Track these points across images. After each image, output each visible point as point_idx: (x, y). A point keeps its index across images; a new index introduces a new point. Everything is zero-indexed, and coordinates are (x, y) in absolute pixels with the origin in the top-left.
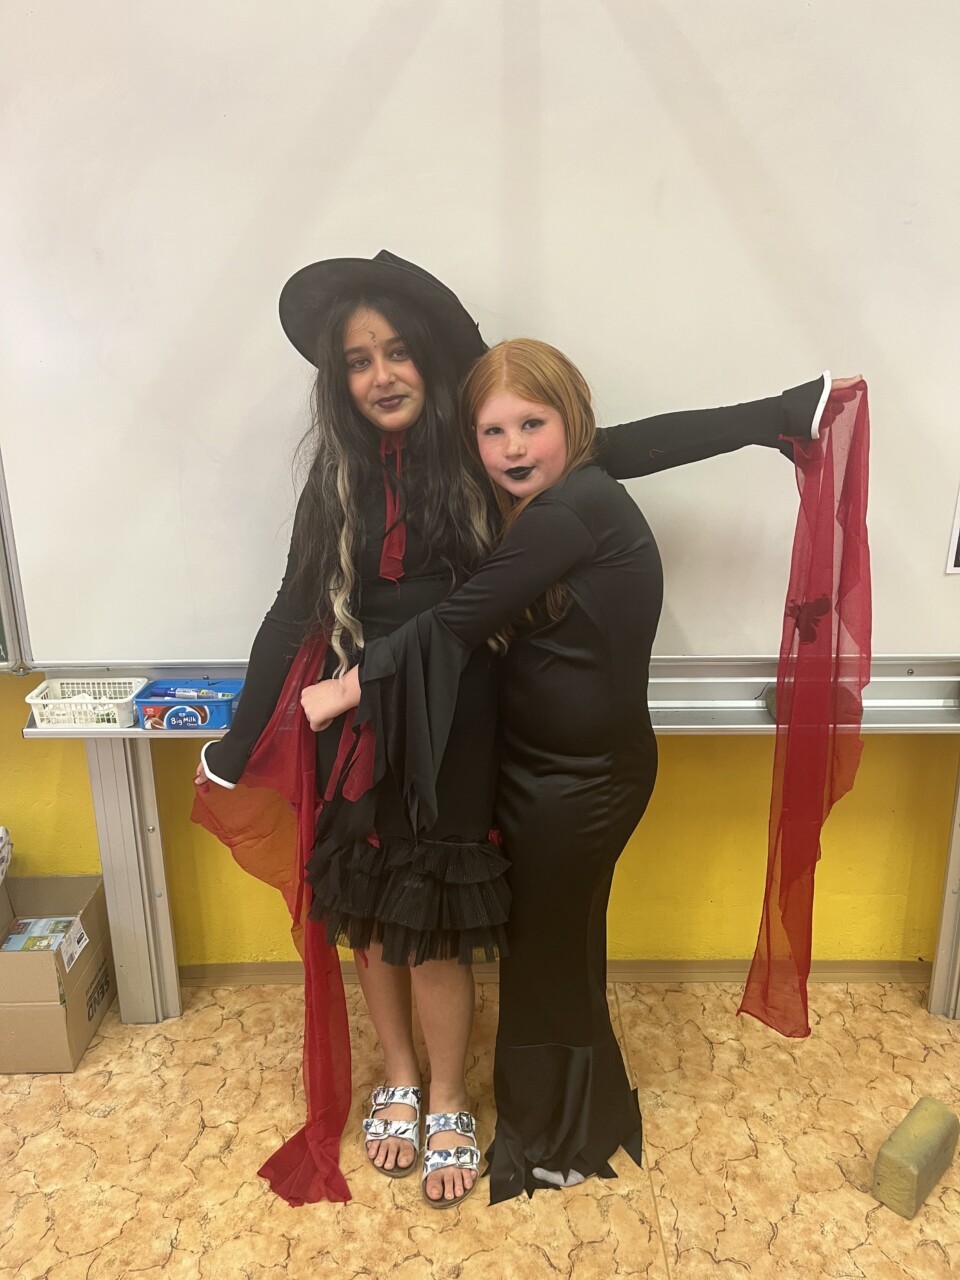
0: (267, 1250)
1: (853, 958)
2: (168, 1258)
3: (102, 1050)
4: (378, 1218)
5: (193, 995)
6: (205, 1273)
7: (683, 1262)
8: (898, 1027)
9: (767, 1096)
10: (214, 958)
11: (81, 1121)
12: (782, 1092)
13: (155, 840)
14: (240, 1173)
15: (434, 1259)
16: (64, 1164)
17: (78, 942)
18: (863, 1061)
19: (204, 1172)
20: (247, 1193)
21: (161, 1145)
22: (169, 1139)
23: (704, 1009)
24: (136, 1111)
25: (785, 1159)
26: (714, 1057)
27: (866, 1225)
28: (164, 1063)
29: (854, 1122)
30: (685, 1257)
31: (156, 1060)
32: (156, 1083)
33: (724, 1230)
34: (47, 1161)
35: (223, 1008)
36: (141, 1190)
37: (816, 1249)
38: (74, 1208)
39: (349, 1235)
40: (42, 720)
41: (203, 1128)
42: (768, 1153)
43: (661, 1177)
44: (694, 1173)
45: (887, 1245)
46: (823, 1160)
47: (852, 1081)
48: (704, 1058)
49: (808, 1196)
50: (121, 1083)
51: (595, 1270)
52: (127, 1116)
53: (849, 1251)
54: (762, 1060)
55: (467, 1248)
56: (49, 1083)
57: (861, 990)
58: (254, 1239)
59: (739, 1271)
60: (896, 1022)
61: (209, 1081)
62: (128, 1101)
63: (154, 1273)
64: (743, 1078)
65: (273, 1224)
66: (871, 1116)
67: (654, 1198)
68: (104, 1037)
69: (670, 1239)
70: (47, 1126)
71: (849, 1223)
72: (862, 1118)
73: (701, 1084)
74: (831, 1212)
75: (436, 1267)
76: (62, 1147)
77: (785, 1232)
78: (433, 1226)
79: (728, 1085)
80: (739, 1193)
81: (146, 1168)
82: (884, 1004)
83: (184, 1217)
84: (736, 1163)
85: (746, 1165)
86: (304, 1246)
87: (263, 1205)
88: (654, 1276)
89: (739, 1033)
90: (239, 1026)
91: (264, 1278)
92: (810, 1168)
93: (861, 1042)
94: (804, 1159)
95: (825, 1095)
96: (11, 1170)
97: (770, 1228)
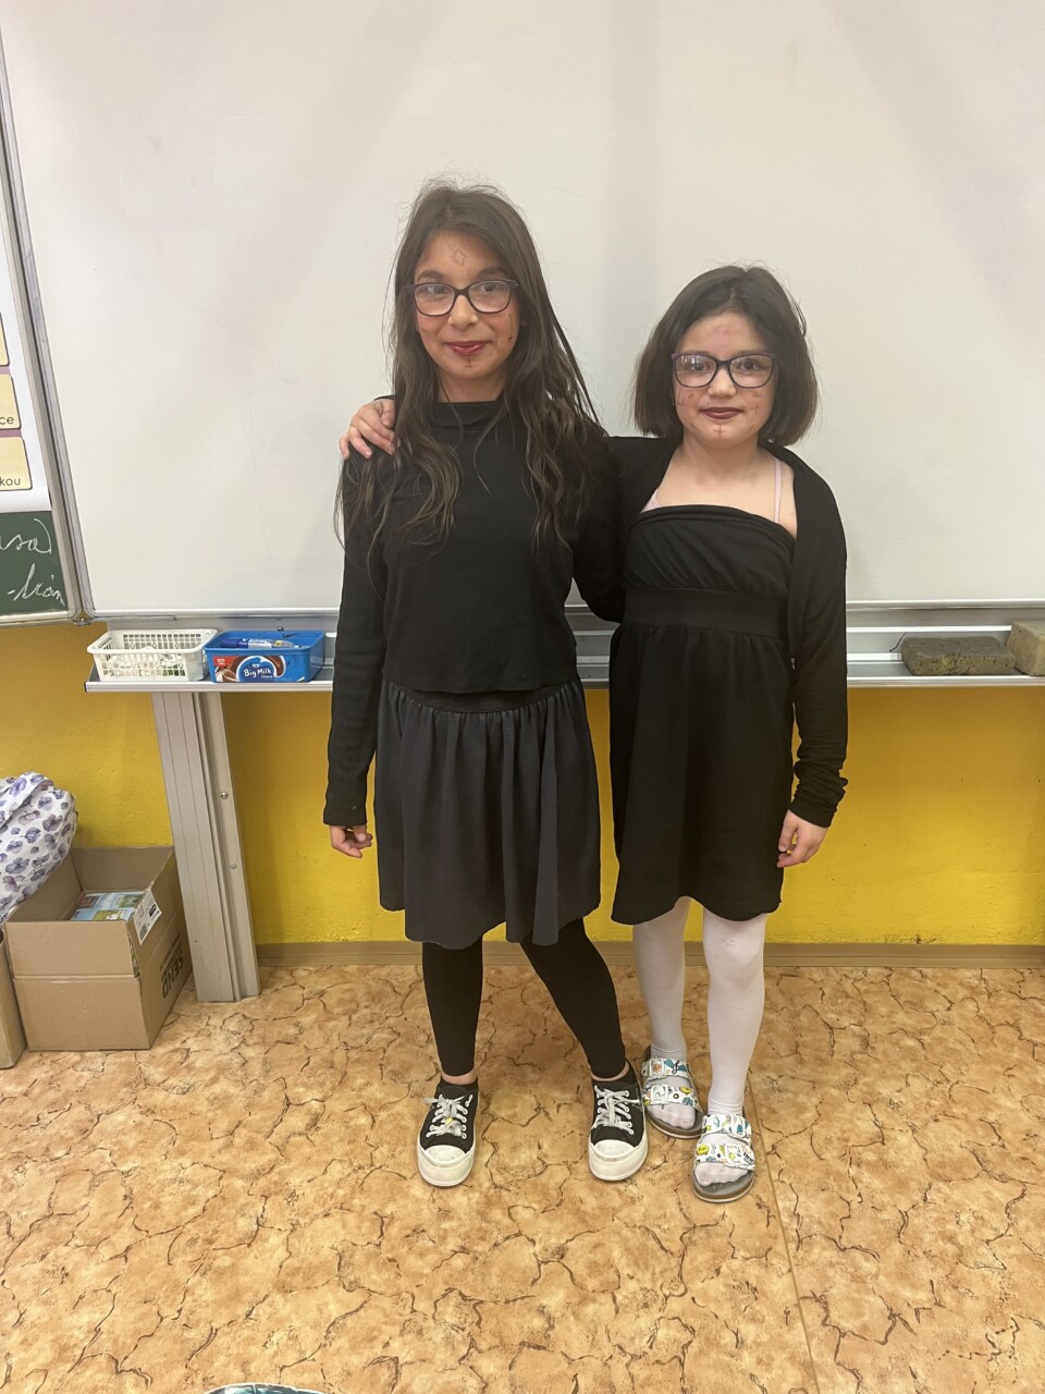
0: (359, 1227)
1: (989, 942)
2: (253, 1238)
3: (179, 1027)
4: (476, 1196)
5: (272, 974)
6: (294, 1252)
7: (805, 1248)
8: (1037, 1014)
9: (893, 1082)
10: (292, 937)
11: (159, 1097)
12: (910, 1079)
13: (229, 807)
14: (328, 1150)
15: (537, 1239)
16: (142, 1142)
17: (151, 914)
18: (1000, 1048)
19: (290, 1148)
20: (336, 1171)
21: (244, 1122)
22: (253, 1117)
23: (823, 994)
24: (217, 1088)
25: (915, 1147)
26: (835, 1042)
27: (1005, 1216)
28: (244, 1041)
29: (991, 1110)
30: (808, 1244)
31: (235, 1038)
32: (236, 1060)
33: (849, 1217)
34: (124, 1138)
35: (304, 988)
36: (224, 1167)
37: (951, 1239)
38: (153, 1186)
39: (445, 1213)
40: (105, 673)
41: (288, 1105)
42: (895, 1139)
43: (778, 1161)
44: (815, 1158)
45: (1030, 1237)
46: (957, 1149)
47: (988, 1068)
48: (824, 1044)
49: (941, 1185)
50: (200, 1061)
51: (709, 1254)
52: (207, 1093)
53: (988, 1242)
54: (887, 1045)
55: (572, 1229)
56: (123, 1060)
57: (995, 976)
58: (345, 1216)
59: (867, 1260)
60: (1037, 1009)
61: (292, 1059)
62: (208, 1078)
63: (240, 1251)
64: (867, 1063)
65: (366, 1202)
66: (1009, 1104)
67: (772, 1182)
68: (179, 1015)
69: (790, 1224)
70: (123, 1103)
71: (986, 1214)
72: (999, 1106)
73: (820, 1069)
74: (967, 1202)
75: (538, 1248)
76: (138, 1125)
77: (916, 1221)
78: (535, 1206)
79: (850, 1070)
80: (864, 1180)
82: (1022, 991)
83: (271, 1195)
84: (860, 1149)
85: (871, 1151)
86: (397, 1224)
87: (353, 1183)
88: (774, 1262)
89: (863, 1019)
90: (322, 1006)
91: (357, 1257)
92: (943, 1156)
93: (997, 1029)
94: (935, 1147)
95: (957, 1083)
96: (86, 1147)
97: (900, 1216)
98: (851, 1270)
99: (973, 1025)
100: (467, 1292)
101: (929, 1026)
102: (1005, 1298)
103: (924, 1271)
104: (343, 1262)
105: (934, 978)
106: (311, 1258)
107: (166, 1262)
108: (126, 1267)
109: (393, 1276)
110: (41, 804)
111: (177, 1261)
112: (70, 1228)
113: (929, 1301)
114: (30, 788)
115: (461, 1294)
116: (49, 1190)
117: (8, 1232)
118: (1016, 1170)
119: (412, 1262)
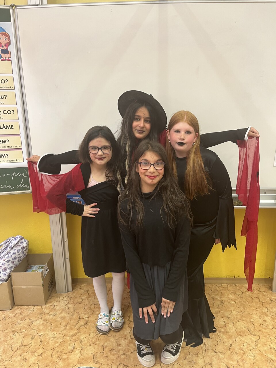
0: (98, 349)
2: (72, 351)
3: (52, 300)
4: (127, 341)
5: (75, 286)
6: (82, 354)
7: (207, 352)
8: (264, 295)
9: (228, 312)
10: (80, 276)
11: (48, 317)
12: (233, 311)
14: (90, 330)
16: (44, 328)
17: (47, 270)
18: (254, 304)
19: (81, 329)
20: (92, 335)
21: (69, 323)
22: (71, 322)
23: (211, 290)
24: (62, 315)
25: (234, 328)
26: (214, 302)
27: (255, 344)
28: (68, 303)
29: (252, 319)
31: (66, 302)
32: (67, 308)
33: (218, 345)
34: (39, 327)
35: (83, 289)
36: (65, 334)
37: (242, 349)
38: (47, 339)
39: (119, 345)
41: (80, 319)
42: (229, 326)
45: (260, 349)
46: (244, 328)
47: (251, 308)
48: (212, 303)
49: (240, 337)
50: (58, 308)
51: (184, 354)
52: (60, 316)
53: (251, 350)
54: (227, 303)
56: (38, 308)
58: (94, 346)
59: (222, 355)
61: (80, 307)
62: (60, 312)
63: (69, 354)
64: (222, 307)
65: (100, 342)
68: (52, 296)
69: (203, 347)
70: (39, 319)
71: (250, 343)
72: (254, 318)
74: (246, 341)
76: (43, 324)
77: (234, 345)
79: (218, 309)
80: (221, 336)
81: (65, 329)
82: (260, 289)
83: (76, 341)
84: (220, 328)
85: (223, 329)
86: (108, 348)
87: (96, 338)
88: (199, 356)
89: (221, 296)
90: (88, 294)
91: (98, 356)
92: (240, 330)
93: (254, 299)
94: (238, 328)
95: (244, 312)
96: (30, 329)
97: (230, 344)
98: (218, 357)
99: (248, 298)
100: (125, 364)
101: (237, 298)
102: (254, 363)
103: (235, 357)
104: (94, 357)
105: (239, 286)
106: (86, 356)
107: (50, 357)
108: (41, 358)
109: (107, 360)
110: (21, 243)
111: (54, 357)
112: (27, 349)
113: (236, 364)
114: (19, 239)
115: (123, 364)
116: (21, 340)
117: (12, 350)
118: (258, 333)
119: (111, 357)
